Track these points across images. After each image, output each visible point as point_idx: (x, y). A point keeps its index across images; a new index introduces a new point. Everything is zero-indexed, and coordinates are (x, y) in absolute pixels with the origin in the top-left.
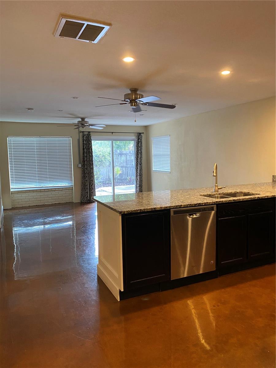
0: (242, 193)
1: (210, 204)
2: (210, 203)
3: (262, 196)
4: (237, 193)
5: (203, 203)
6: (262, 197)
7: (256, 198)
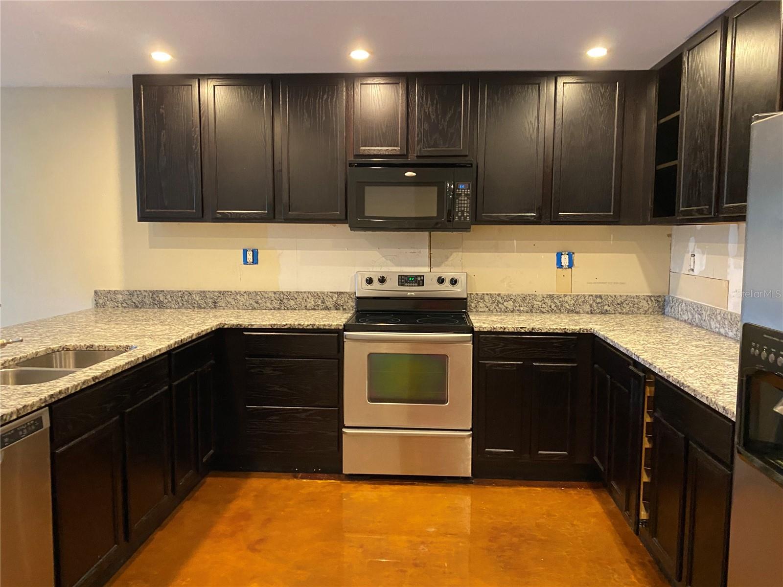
0: (68, 350)
1: (35, 408)
2: (32, 405)
3: (150, 352)
4: (54, 351)
5: (11, 414)
6: (150, 355)
7: (140, 361)
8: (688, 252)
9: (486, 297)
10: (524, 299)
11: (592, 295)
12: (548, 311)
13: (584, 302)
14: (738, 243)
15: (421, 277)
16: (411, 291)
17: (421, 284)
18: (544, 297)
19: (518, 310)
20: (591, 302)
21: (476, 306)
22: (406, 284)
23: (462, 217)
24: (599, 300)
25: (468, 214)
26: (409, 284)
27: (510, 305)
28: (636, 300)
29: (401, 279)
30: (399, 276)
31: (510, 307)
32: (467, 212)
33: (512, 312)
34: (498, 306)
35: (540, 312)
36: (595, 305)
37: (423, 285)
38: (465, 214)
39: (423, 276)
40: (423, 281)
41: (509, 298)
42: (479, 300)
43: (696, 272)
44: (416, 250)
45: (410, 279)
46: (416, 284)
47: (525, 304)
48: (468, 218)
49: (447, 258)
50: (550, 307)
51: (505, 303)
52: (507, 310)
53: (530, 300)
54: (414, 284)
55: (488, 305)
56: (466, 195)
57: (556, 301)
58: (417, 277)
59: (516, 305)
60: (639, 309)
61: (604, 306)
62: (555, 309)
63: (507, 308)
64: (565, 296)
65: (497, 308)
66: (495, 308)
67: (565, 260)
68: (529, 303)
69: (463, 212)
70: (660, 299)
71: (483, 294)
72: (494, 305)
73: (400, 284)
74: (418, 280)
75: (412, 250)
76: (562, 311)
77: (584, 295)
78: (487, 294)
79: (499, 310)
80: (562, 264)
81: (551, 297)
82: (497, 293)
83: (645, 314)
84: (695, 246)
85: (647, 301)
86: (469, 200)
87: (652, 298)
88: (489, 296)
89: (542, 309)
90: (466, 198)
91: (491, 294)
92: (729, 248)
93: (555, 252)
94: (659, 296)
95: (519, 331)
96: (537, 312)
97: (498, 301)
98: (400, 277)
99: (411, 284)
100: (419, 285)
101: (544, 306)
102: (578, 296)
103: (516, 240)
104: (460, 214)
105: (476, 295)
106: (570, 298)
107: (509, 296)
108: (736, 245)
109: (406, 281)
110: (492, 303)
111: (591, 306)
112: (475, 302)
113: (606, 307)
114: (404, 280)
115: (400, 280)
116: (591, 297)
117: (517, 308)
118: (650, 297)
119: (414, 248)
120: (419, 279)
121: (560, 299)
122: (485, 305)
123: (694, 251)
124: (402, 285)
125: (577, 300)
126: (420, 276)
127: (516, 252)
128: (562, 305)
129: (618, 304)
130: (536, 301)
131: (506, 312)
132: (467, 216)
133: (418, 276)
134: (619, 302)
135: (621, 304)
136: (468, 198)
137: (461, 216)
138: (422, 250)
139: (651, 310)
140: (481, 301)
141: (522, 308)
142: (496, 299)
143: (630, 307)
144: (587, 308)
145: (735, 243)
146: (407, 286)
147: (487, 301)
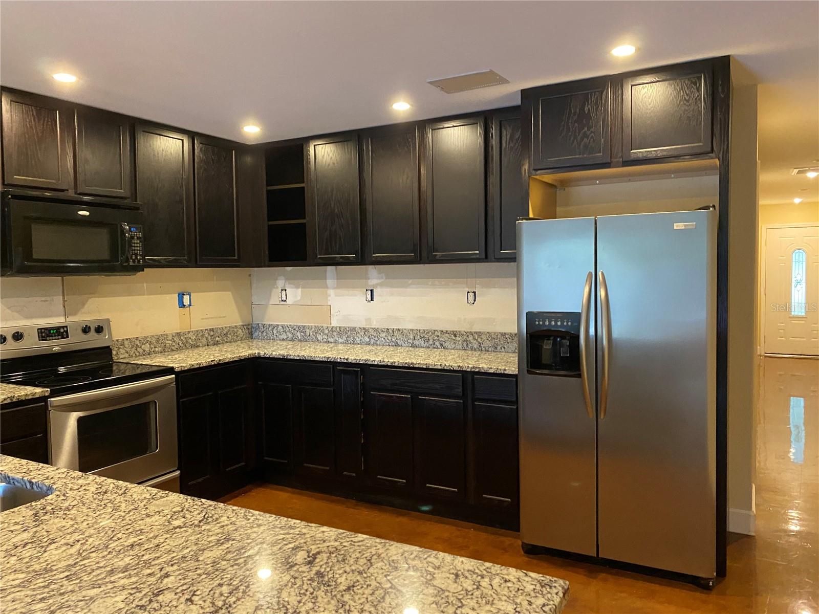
8: (277, 288)
9: (126, 343)
10: (158, 340)
11: (207, 330)
12: (177, 349)
13: (202, 336)
14: (337, 279)
15: (64, 329)
16: (56, 346)
17: (65, 336)
18: (173, 336)
19: (153, 352)
20: (207, 336)
21: (117, 353)
22: (48, 338)
23: (136, 261)
24: (212, 333)
25: (141, 258)
26: (51, 338)
27: (147, 347)
28: (235, 330)
29: (42, 333)
30: (38, 329)
31: (147, 350)
32: (140, 255)
33: (149, 354)
34: (137, 350)
35: (171, 351)
36: (209, 337)
37: (67, 337)
38: (139, 258)
39: (66, 327)
40: (67, 332)
41: (146, 340)
42: (120, 346)
43: (289, 302)
44: (49, 299)
45: (52, 331)
46: (60, 337)
47: (159, 345)
48: (141, 261)
49: (84, 305)
50: (179, 344)
51: (143, 346)
52: (144, 353)
53: (163, 340)
54: (57, 337)
55: (128, 350)
56: (138, 238)
57: (182, 338)
58: (59, 328)
59: (152, 346)
60: (237, 336)
61: (215, 338)
62: (182, 345)
63: (144, 351)
64: (189, 332)
65: (136, 352)
66: (134, 352)
67: (186, 300)
68: (162, 343)
69: (136, 255)
70: (249, 327)
71: (123, 340)
72: (133, 349)
73: (41, 339)
74: (60, 332)
75: (43, 299)
76: (187, 346)
77: (201, 330)
78: (127, 339)
79: (138, 354)
80: (184, 304)
81: (178, 334)
82: (135, 337)
83: (241, 340)
84: (285, 282)
85: (242, 330)
86: (141, 243)
87: (245, 327)
88: (129, 341)
89: (172, 347)
90: (138, 242)
91: (130, 339)
92: (328, 283)
93: (176, 293)
94: (249, 325)
95: (210, 364)
96: (169, 351)
97: (137, 345)
98: (39, 331)
99: (54, 338)
100: (63, 338)
101: (174, 344)
102: (197, 331)
103: (146, 283)
104: (134, 258)
105: (116, 342)
106: (192, 333)
107: (146, 338)
108: (336, 281)
109: (47, 334)
110: (131, 348)
111: (207, 339)
112: (116, 349)
113: (217, 339)
114: (45, 334)
115: (40, 334)
116: (206, 332)
117: (153, 350)
118: (243, 326)
119: (46, 296)
120: (62, 330)
121: (185, 336)
122: (126, 350)
123: (285, 286)
124: (43, 340)
125: (197, 335)
126: (63, 327)
127: (148, 295)
128: (187, 342)
129: (224, 334)
130: (167, 340)
131: (144, 355)
132: (140, 259)
133: (61, 327)
134: (225, 333)
135: (226, 335)
136: (140, 242)
137: (135, 259)
138: (55, 298)
139: (244, 337)
140: (122, 347)
141: (157, 349)
142: (135, 344)
143: (232, 336)
144: (204, 341)
145: (334, 279)
146: (50, 340)
147: (127, 346)
